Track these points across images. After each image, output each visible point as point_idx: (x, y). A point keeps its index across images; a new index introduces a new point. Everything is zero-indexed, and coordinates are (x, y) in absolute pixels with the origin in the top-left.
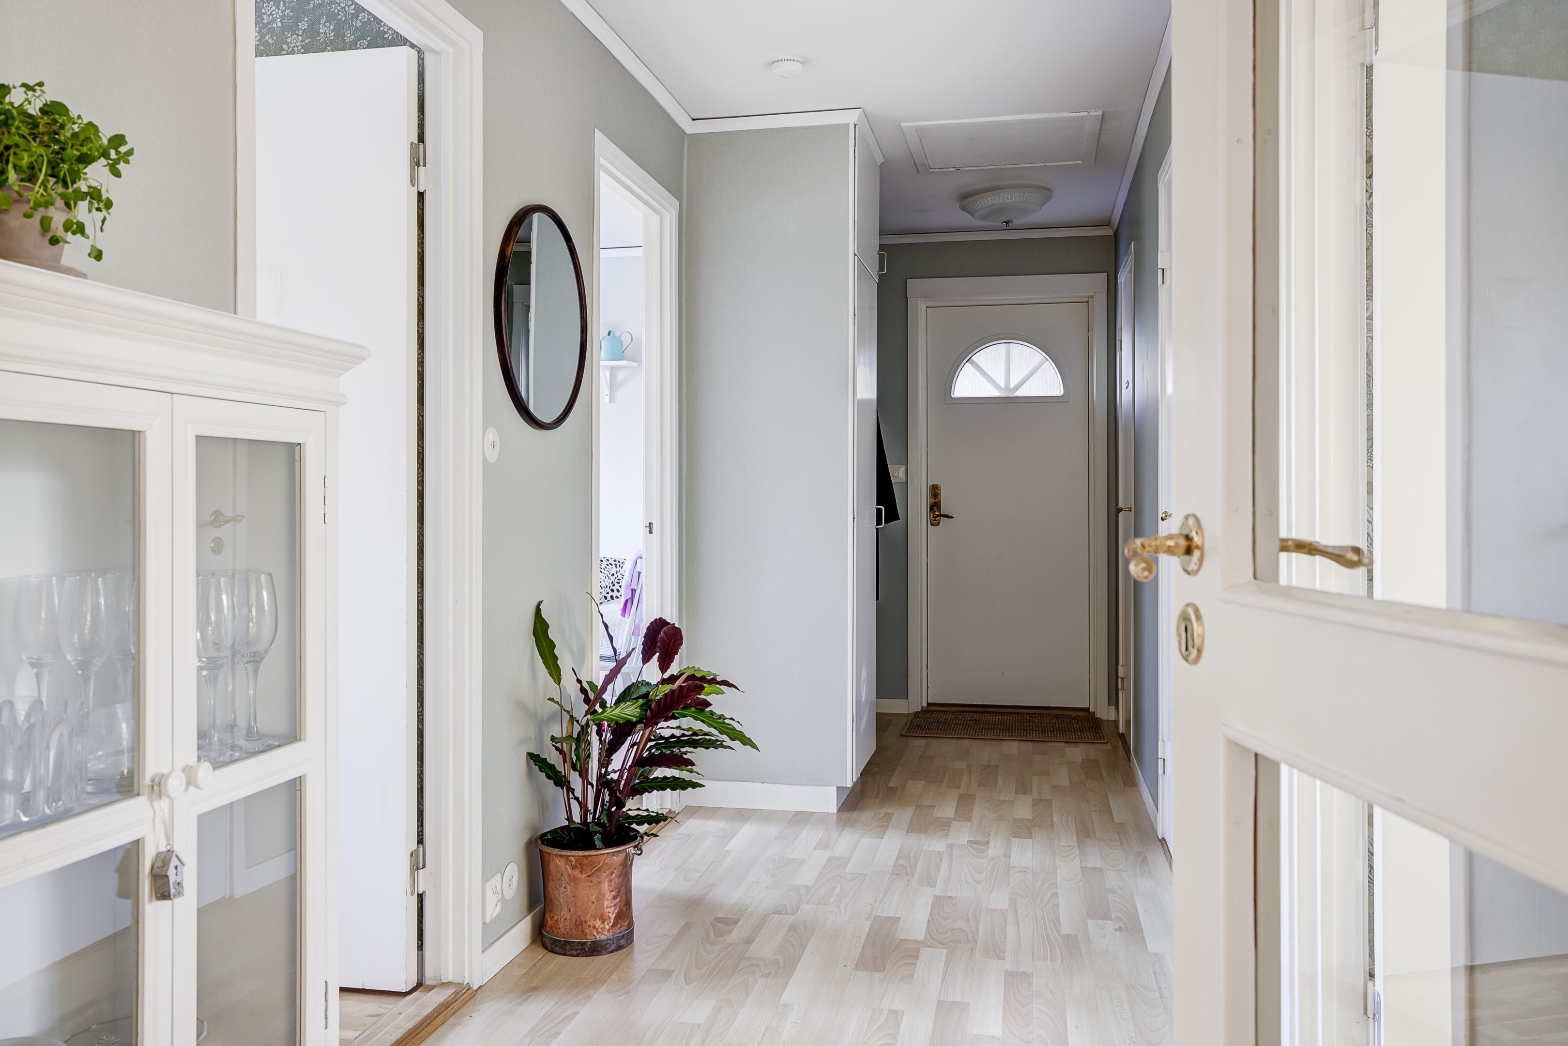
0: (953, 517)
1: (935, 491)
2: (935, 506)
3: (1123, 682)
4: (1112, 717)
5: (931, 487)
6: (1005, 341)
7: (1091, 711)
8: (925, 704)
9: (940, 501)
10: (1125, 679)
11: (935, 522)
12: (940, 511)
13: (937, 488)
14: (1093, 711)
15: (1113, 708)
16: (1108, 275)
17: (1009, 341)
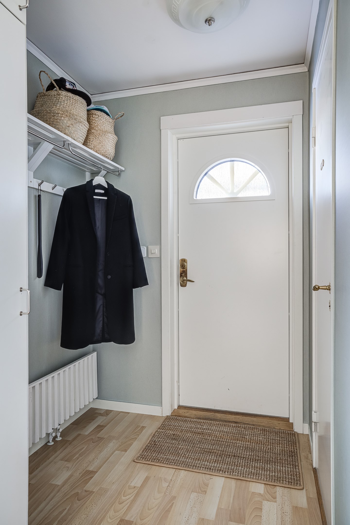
0: (194, 282)
1: (183, 264)
2: (183, 273)
3: (316, 426)
4: (307, 432)
5: (181, 261)
6: (229, 159)
7: (290, 422)
8: (176, 407)
9: (186, 270)
10: (318, 424)
11: (183, 285)
12: (186, 277)
13: (184, 261)
14: (292, 422)
15: (307, 426)
16: (303, 101)
17: (233, 159)
